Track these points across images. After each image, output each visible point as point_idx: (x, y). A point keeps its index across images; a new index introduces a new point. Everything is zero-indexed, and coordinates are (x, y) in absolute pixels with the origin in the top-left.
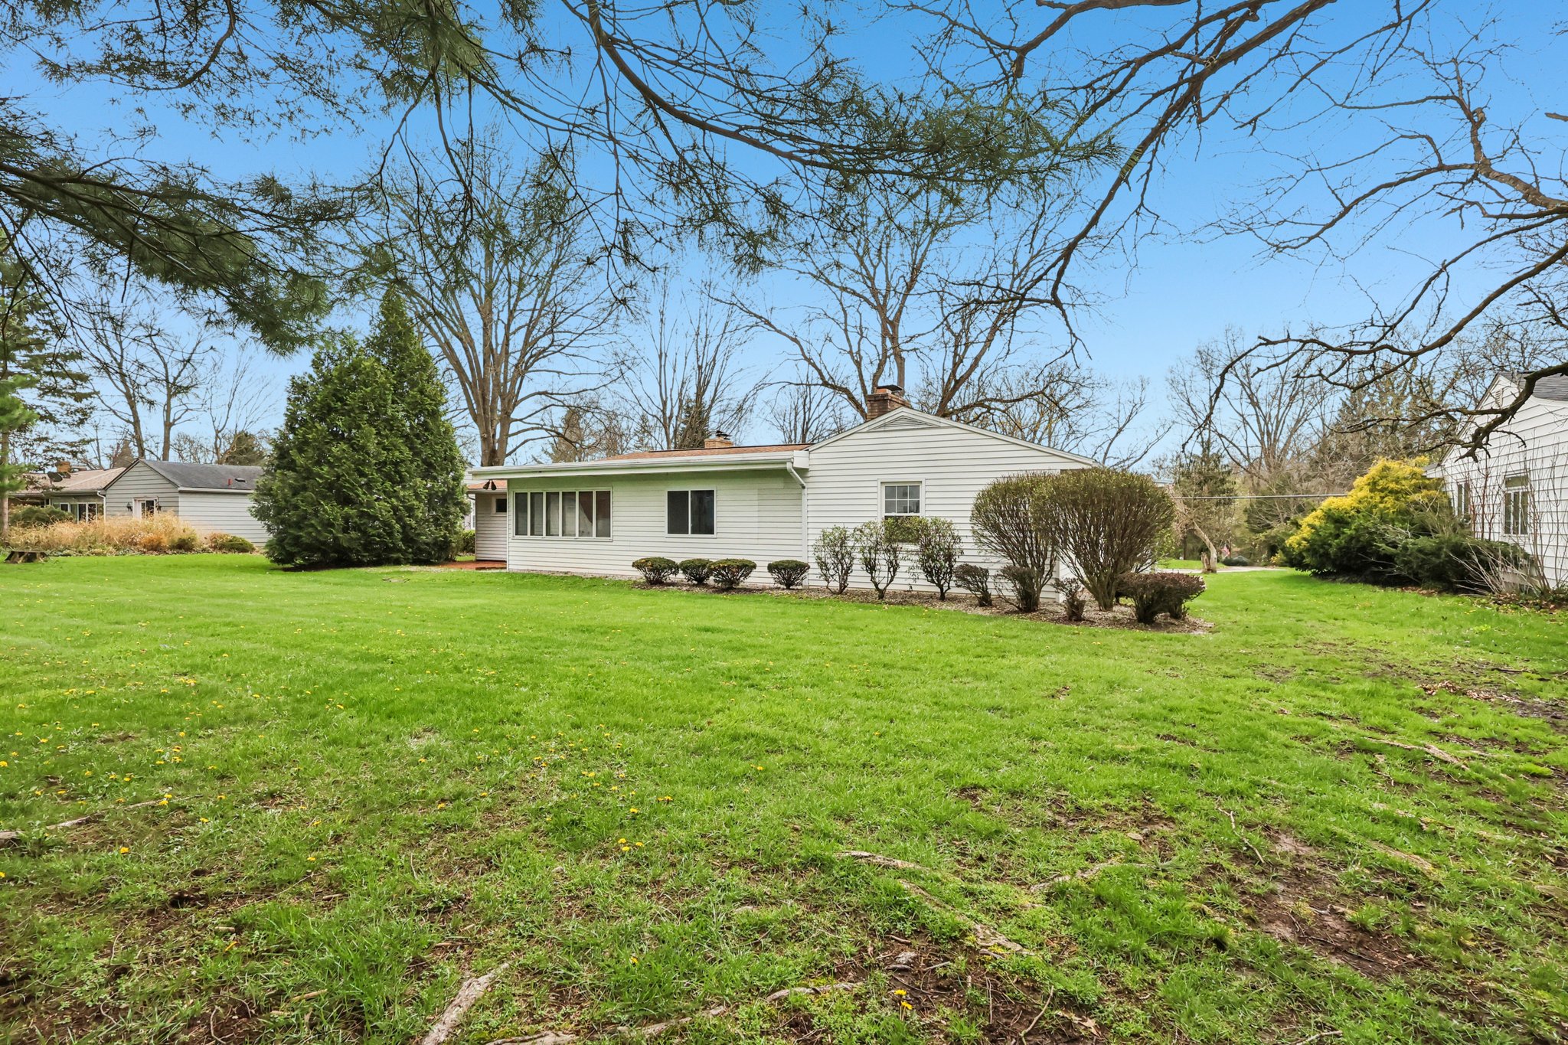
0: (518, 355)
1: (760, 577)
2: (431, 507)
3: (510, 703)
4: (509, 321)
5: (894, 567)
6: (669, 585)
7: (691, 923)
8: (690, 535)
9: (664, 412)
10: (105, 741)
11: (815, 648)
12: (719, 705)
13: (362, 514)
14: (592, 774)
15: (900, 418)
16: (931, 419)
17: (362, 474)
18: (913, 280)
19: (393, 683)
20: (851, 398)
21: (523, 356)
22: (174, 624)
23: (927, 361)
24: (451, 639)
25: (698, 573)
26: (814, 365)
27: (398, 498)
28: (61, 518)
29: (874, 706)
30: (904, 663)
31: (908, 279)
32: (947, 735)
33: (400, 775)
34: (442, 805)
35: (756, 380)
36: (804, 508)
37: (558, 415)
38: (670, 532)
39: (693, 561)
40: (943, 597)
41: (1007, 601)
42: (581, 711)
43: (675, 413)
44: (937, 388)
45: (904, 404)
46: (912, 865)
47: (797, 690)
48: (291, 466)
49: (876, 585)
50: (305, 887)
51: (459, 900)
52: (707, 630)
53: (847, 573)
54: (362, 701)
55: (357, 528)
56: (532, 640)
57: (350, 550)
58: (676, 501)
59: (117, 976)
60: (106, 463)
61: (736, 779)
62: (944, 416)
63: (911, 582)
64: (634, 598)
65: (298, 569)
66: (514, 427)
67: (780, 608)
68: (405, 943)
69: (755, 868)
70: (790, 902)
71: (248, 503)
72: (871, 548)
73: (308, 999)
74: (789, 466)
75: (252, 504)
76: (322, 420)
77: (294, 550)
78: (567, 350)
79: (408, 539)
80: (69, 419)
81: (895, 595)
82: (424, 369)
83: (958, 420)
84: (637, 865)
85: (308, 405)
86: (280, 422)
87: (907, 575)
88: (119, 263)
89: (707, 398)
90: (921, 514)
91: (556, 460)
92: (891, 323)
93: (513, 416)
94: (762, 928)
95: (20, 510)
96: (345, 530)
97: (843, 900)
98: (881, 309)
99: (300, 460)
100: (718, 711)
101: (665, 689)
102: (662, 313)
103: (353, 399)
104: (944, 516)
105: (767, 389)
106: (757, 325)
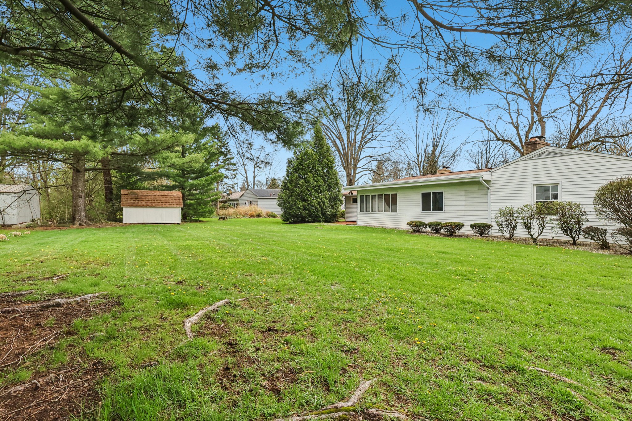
0: (359, 143)
1: (467, 230)
2: (330, 202)
3: (364, 276)
4: (356, 130)
5: (542, 227)
6: (423, 232)
7: (452, 382)
8: (432, 211)
9: (418, 160)
10: (247, 275)
11: (499, 264)
12: (453, 286)
13: (309, 205)
14: (400, 309)
15: (545, 152)
16: (563, 150)
17: (309, 191)
18: (550, 82)
19: (323, 265)
20: (513, 145)
21: (361, 143)
22: (259, 240)
23: (560, 121)
24: (341, 250)
25: (436, 228)
26: (492, 131)
27: (320, 198)
28: (230, 207)
29: (538, 295)
30: (553, 276)
31: (547, 81)
32: (588, 317)
33: (330, 299)
34: (345, 312)
35: (463, 141)
36: (489, 199)
37: (374, 164)
38: (423, 210)
39: (434, 223)
40: (574, 243)
41: (622, 247)
42: (392, 282)
43: (423, 160)
44: (567, 135)
45: (547, 145)
46: (575, 383)
47: (492, 284)
48: (288, 189)
49: (531, 236)
50: (304, 333)
51: (355, 349)
52: (443, 253)
53: (514, 229)
54: (314, 270)
55: (307, 209)
56: (370, 252)
57: (305, 217)
58: (425, 197)
59: (257, 350)
60: (239, 190)
61: (466, 321)
62: (572, 148)
63: (553, 235)
64: (408, 237)
65: (290, 223)
66: (358, 171)
67: (478, 245)
68: (339, 361)
69: (481, 364)
70: (503, 385)
71: (276, 201)
72: (528, 217)
73: (310, 373)
74: (481, 179)
75: (277, 202)
76: (297, 172)
77: (289, 217)
78: (378, 139)
79: (323, 214)
80: (231, 177)
81: (543, 241)
82: (328, 152)
83: (581, 150)
84: (424, 351)
85: (292, 167)
86: (285, 174)
87: (551, 231)
88: (248, 127)
89: (437, 152)
90: (559, 200)
91: (373, 182)
92: (537, 105)
93: (358, 166)
94: (490, 394)
95: (222, 204)
96: (304, 210)
97: (533, 391)
98: (530, 99)
99: (290, 187)
100: (453, 289)
101: (427, 277)
102: (417, 118)
103: (305, 164)
104: (574, 200)
105: (467, 145)
106: (462, 116)
